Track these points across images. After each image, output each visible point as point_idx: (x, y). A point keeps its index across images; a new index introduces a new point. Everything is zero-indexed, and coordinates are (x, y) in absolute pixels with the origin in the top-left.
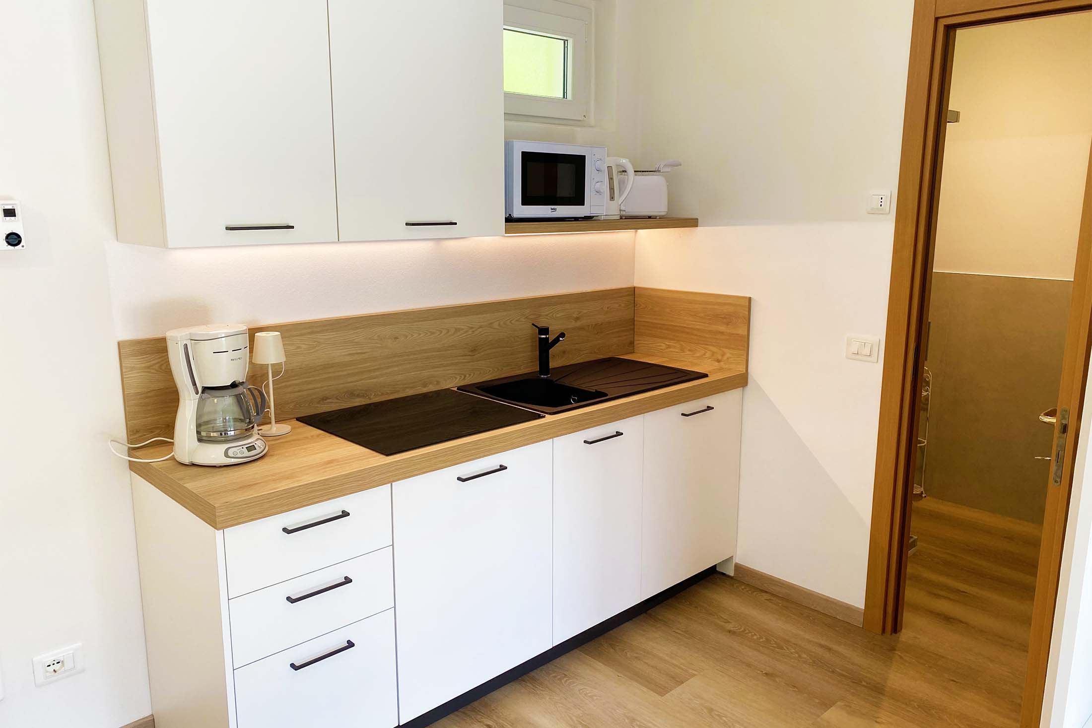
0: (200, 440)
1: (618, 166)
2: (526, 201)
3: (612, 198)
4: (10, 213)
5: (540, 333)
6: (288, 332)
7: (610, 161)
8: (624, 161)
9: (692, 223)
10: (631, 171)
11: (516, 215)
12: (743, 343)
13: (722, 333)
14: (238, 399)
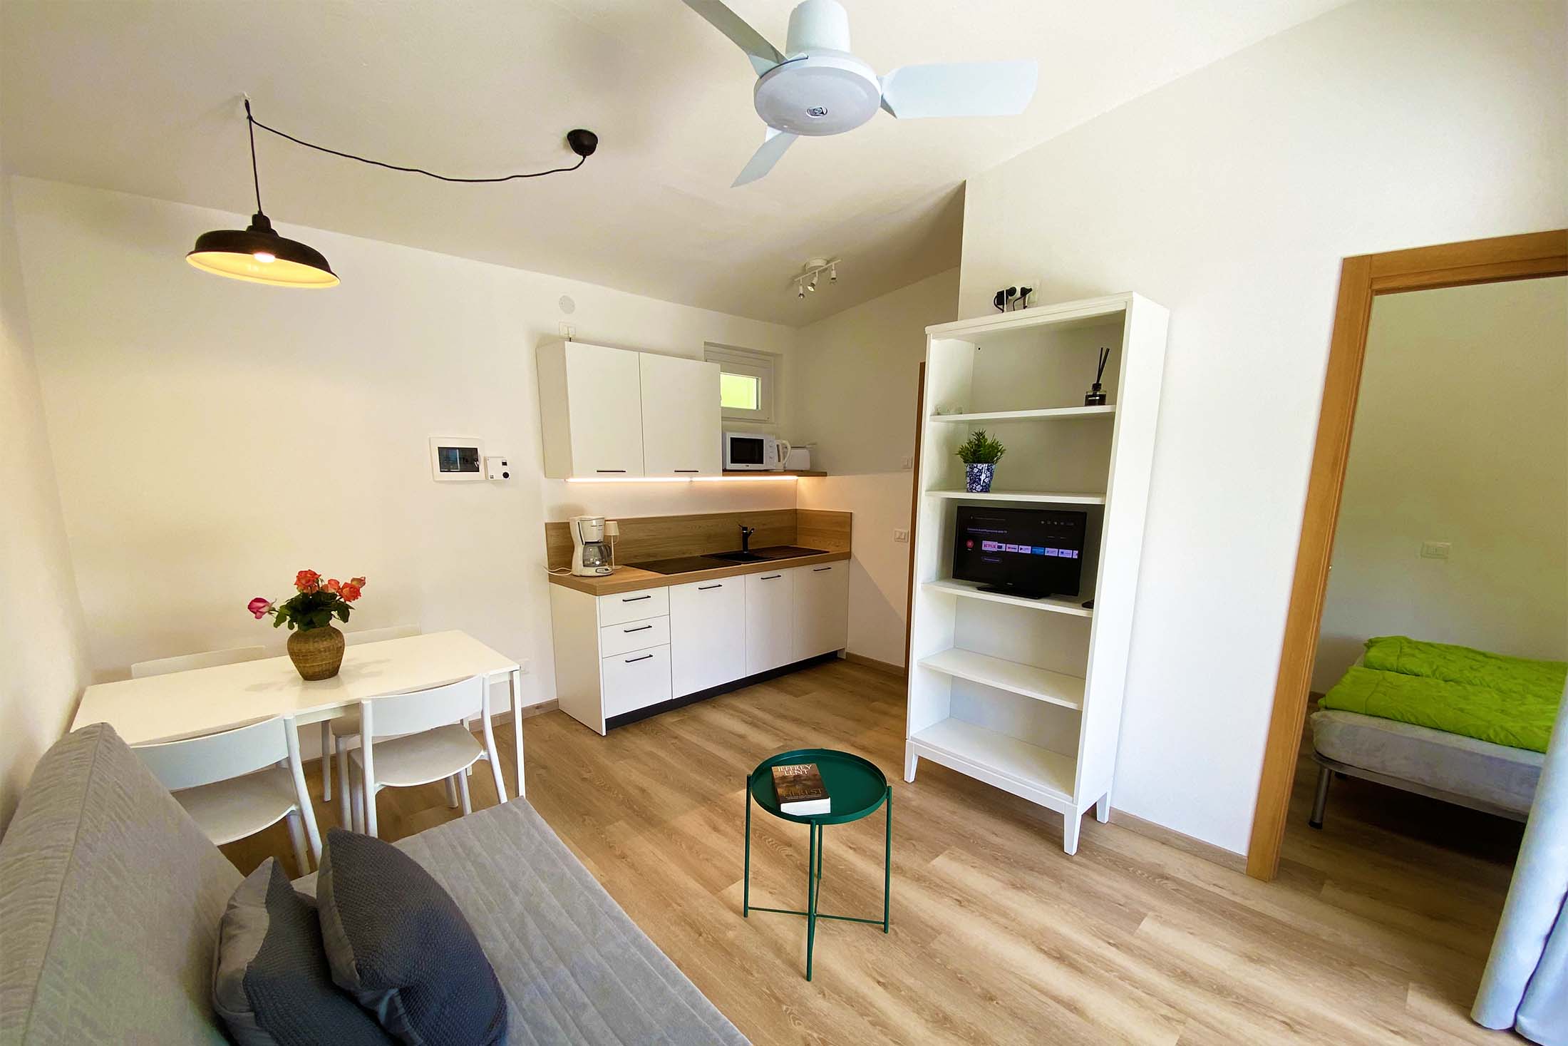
0: (584, 566)
1: (783, 444)
2: (733, 461)
3: (779, 461)
4: (505, 464)
5: (743, 530)
6: (621, 523)
7: (778, 442)
8: (784, 442)
9: (824, 474)
10: (789, 447)
11: (728, 468)
12: (848, 537)
13: (839, 531)
14: (599, 547)
